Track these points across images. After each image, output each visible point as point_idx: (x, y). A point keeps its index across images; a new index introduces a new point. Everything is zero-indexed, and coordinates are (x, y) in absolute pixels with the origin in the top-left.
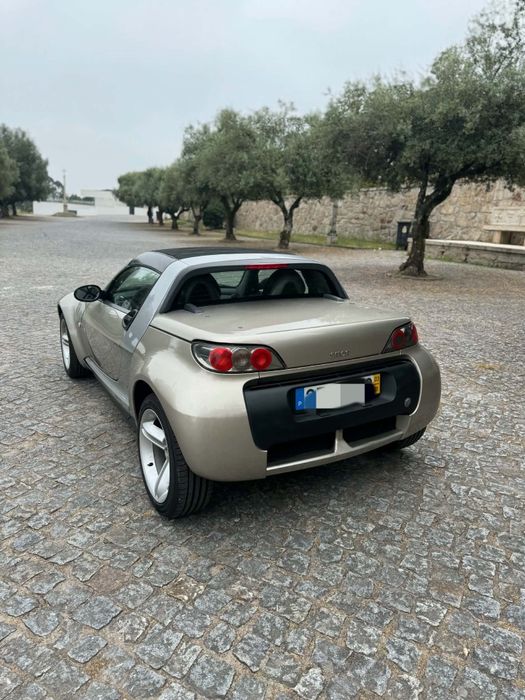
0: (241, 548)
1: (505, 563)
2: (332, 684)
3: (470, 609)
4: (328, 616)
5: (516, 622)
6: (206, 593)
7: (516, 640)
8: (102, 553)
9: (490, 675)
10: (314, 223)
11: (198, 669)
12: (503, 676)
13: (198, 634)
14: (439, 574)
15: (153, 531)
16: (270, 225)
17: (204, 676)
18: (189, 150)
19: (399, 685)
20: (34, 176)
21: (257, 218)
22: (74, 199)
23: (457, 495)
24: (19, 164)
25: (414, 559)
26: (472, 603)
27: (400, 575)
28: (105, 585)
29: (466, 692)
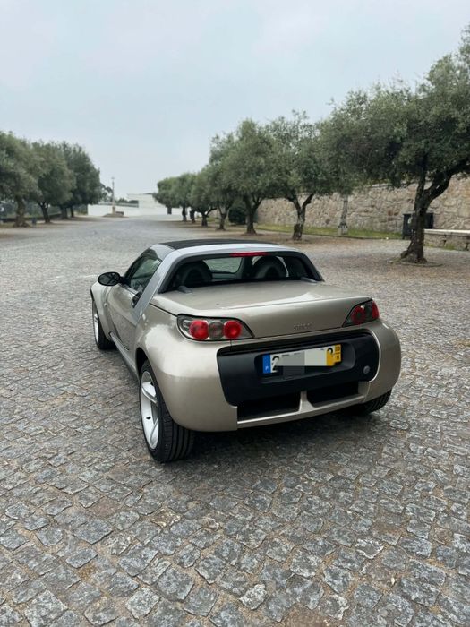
0: (216, 488)
1: (445, 512)
2: (272, 597)
3: (405, 547)
4: (279, 545)
5: (444, 560)
6: (181, 521)
7: (441, 575)
8: (103, 487)
9: (410, 601)
10: (327, 216)
11: (165, 578)
12: (422, 602)
13: (170, 552)
14: (383, 517)
15: (146, 472)
16: (287, 220)
17: (169, 584)
18: (215, 157)
19: (330, 603)
20: (88, 184)
21: (276, 214)
22: (122, 201)
23: (414, 454)
24: (77, 174)
25: (363, 504)
26: (407, 543)
27: (348, 517)
28: (102, 511)
29: (386, 613)
